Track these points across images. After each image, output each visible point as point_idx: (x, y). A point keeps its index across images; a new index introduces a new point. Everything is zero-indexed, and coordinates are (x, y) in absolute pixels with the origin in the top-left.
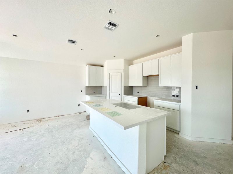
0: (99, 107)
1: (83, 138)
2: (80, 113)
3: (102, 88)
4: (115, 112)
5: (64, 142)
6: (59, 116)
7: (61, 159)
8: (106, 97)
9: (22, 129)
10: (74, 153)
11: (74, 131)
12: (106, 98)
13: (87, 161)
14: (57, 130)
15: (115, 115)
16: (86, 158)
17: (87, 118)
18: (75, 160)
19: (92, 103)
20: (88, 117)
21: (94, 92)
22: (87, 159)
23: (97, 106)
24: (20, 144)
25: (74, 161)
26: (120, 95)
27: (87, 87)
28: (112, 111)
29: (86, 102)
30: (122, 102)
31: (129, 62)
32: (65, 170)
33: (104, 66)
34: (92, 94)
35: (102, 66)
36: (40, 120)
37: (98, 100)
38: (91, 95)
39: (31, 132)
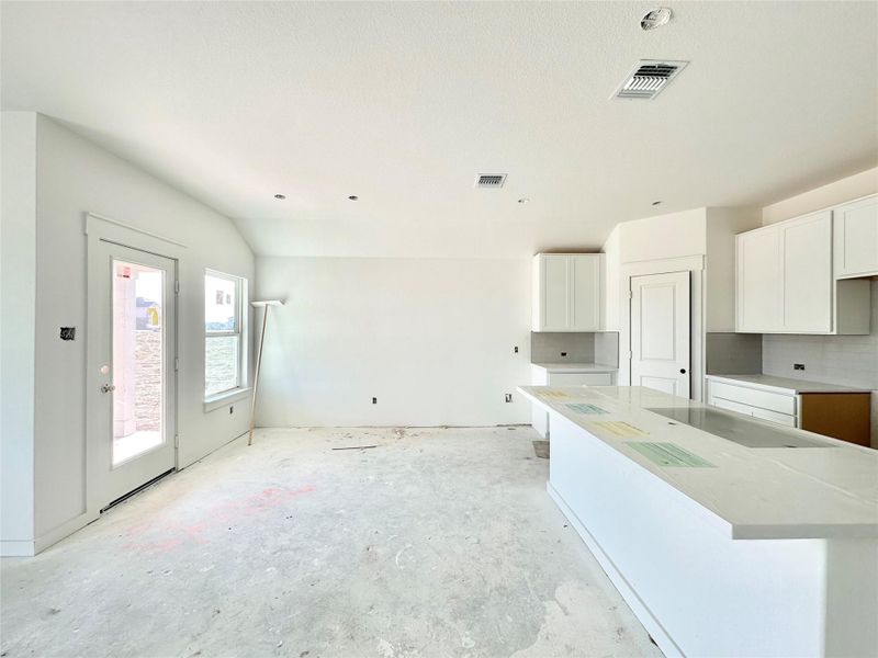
0: (595, 417)
1: (526, 521)
2: (511, 427)
3: (596, 340)
4: (674, 448)
5: (467, 517)
6: (447, 427)
7: (462, 570)
8: (613, 375)
9: (362, 448)
10: (498, 563)
11: (495, 486)
12: (613, 382)
13: (548, 610)
14: (445, 472)
15: (676, 463)
16: (542, 598)
17: (536, 448)
18: (505, 589)
19: (563, 395)
20: (542, 449)
21: (564, 354)
22: (546, 604)
23: (583, 412)
24: (361, 489)
25: (500, 589)
26: (683, 371)
27: (534, 334)
28: (654, 439)
29: (537, 392)
30: (697, 404)
31: (741, 217)
32: (474, 608)
33: (604, 248)
34: (557, 362)
35: (598, 251)
36: (401, 431)
37: (584, 386)
38: (550, 365)
39: (383, 462)
